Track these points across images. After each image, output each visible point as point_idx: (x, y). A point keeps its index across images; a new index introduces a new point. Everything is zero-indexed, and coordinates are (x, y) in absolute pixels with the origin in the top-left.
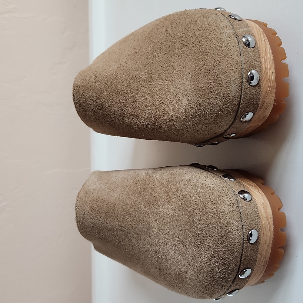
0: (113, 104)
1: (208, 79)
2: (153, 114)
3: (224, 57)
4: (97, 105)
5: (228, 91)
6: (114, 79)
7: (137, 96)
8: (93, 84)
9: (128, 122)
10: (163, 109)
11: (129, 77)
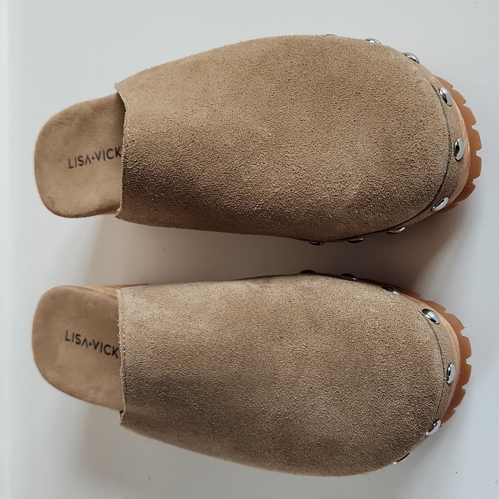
0: (204, 174)
1: (407, 148)
2: (283, 194)
3: (428, 117)
4: (171, 175)
5: (435, 166)
6: (207, 134)
7: (253, 164)
8: (166, 139)
9: (228, 205)
10: (307, 188)
11: (236, 133)
